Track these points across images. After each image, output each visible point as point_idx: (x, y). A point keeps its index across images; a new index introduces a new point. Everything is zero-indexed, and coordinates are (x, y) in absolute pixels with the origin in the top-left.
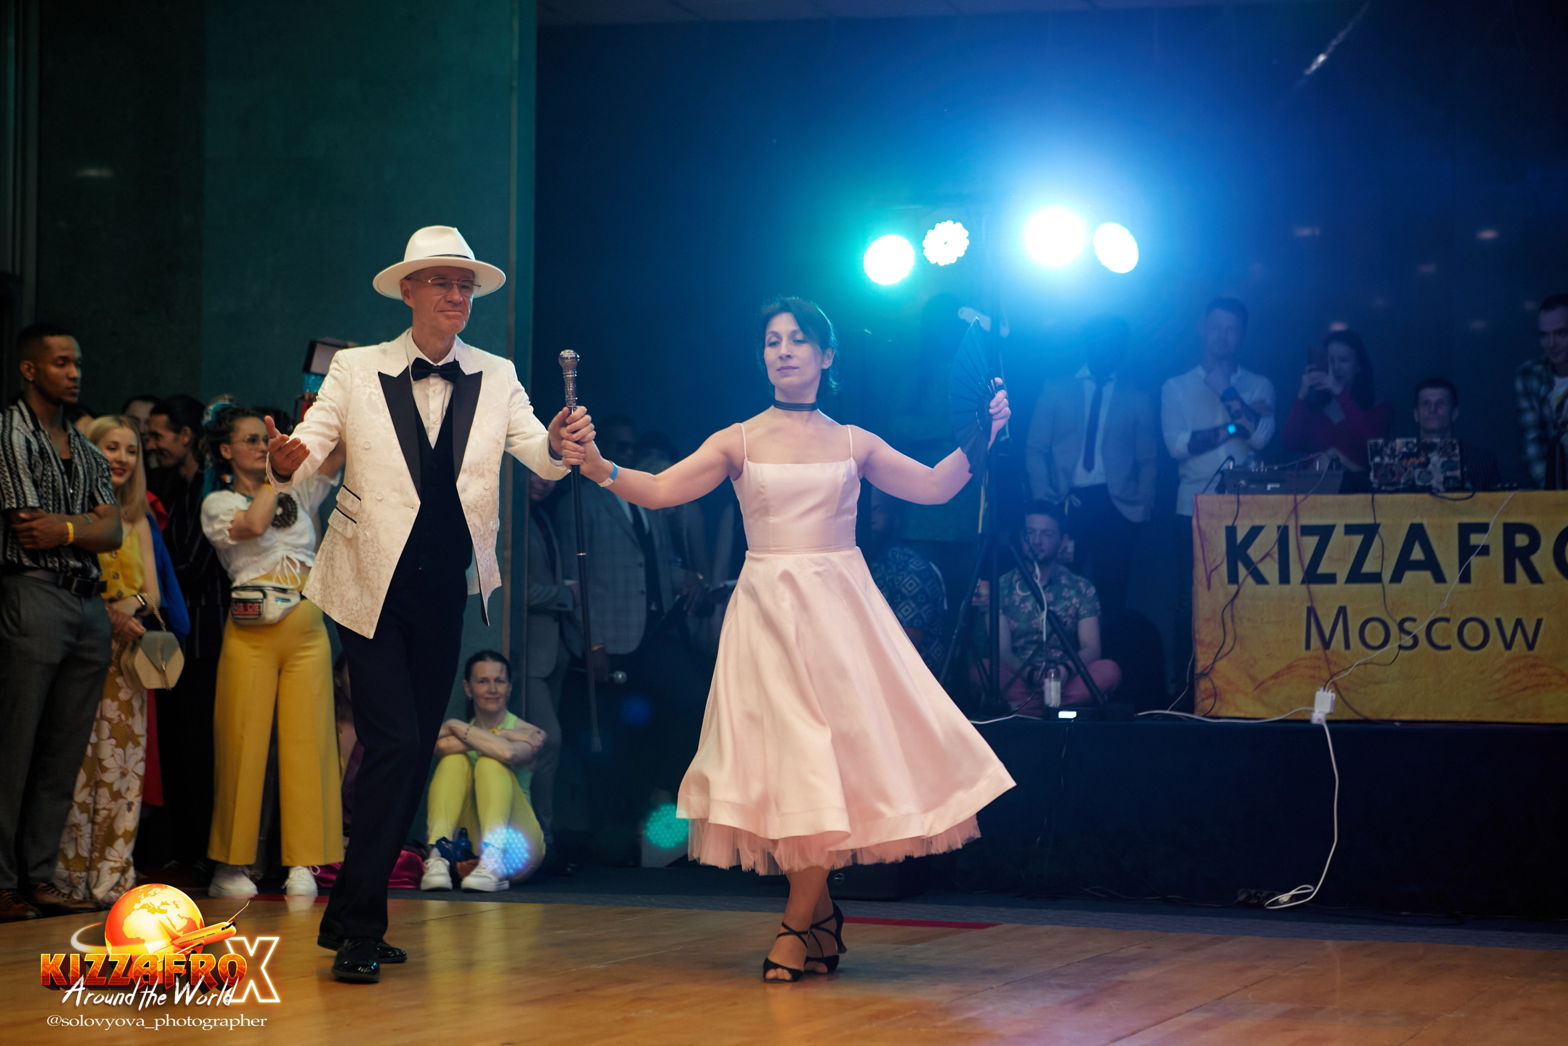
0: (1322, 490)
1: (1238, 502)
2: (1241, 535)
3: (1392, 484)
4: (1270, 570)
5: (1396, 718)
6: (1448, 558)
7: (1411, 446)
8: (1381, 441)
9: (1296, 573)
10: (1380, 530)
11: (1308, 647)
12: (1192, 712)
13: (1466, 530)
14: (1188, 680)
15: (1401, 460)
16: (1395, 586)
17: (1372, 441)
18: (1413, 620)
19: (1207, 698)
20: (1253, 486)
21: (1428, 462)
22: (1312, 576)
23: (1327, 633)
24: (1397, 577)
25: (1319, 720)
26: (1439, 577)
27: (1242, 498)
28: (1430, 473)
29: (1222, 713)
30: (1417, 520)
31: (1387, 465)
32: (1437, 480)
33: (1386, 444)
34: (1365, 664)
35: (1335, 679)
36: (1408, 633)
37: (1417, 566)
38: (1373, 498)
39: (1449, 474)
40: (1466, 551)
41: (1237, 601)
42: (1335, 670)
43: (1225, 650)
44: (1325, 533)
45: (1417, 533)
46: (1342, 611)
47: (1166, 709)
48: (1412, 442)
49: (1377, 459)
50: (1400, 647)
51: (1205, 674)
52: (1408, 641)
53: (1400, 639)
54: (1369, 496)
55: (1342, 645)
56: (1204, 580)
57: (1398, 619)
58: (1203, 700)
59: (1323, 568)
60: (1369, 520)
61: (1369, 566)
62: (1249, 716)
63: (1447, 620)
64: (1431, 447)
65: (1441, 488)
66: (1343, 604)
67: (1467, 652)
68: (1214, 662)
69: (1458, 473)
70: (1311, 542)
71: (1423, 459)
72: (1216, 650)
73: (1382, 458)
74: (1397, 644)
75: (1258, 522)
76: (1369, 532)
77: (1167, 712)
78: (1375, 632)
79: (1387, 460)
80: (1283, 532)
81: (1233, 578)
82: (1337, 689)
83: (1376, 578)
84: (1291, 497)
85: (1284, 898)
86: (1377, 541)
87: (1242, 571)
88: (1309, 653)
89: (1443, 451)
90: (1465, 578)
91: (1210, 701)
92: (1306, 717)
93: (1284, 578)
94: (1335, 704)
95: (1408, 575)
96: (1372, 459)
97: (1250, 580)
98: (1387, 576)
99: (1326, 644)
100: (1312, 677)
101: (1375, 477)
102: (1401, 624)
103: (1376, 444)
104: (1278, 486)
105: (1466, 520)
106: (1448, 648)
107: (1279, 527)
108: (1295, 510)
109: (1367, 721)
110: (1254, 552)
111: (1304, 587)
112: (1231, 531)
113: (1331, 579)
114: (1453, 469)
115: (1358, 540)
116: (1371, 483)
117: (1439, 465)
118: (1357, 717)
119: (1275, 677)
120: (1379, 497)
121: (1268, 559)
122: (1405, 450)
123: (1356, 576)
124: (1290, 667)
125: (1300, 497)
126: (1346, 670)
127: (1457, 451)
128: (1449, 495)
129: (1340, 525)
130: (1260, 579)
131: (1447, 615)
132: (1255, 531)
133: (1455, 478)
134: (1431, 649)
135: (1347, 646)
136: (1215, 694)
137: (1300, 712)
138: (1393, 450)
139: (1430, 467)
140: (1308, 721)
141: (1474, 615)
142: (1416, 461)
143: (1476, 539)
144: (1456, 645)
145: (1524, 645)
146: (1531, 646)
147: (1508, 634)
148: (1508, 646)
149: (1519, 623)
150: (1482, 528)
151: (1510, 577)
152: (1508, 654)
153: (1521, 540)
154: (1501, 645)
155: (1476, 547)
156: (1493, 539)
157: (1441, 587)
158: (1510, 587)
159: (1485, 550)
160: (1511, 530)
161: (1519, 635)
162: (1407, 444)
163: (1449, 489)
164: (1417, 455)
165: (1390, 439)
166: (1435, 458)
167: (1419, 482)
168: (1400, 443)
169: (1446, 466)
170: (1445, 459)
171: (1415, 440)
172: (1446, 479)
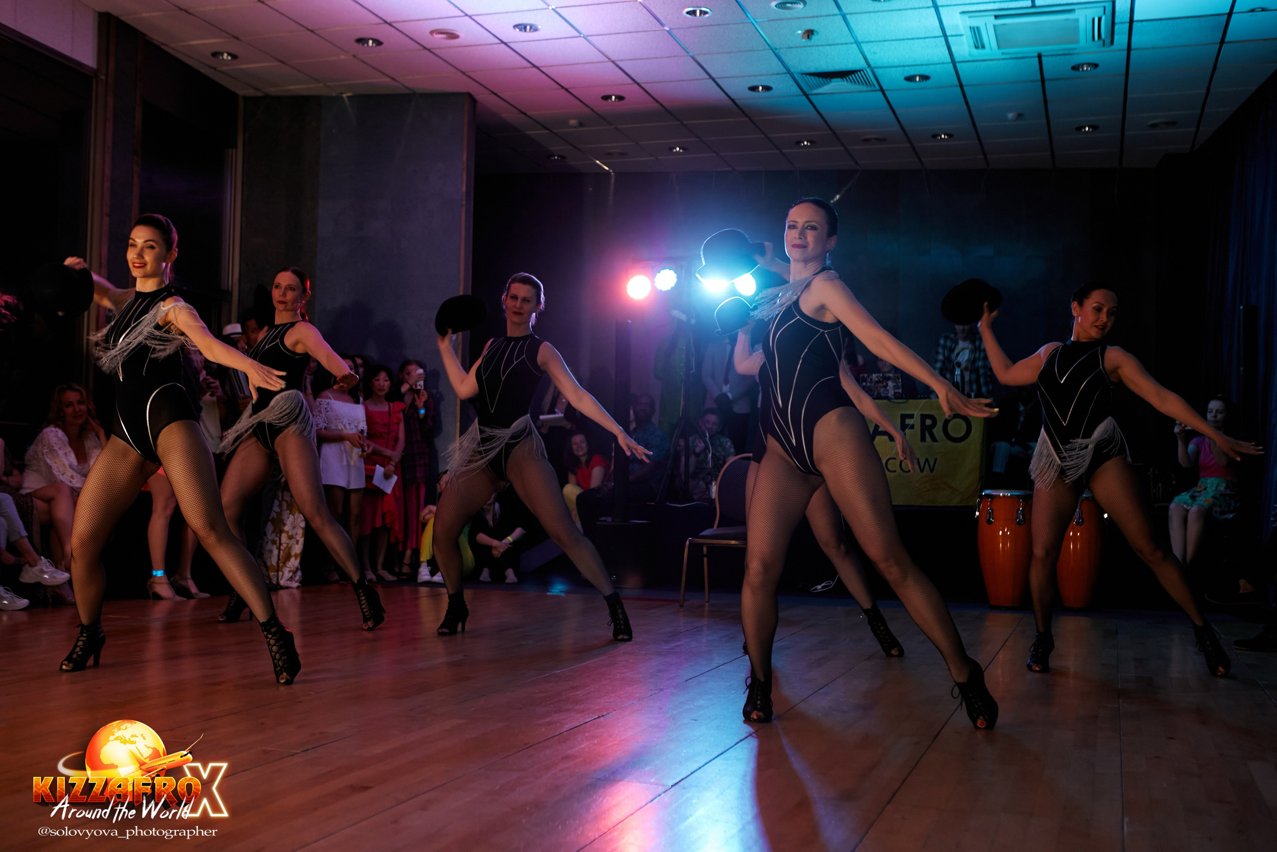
7: (879, 378)
8: (866, 375)
13: (904, 417)
15: (875, 384)
17: (862, 375)
21: (887, 385)
28: (888, 390)
31: (869, 386)
32: (891, 393)
33: (868, 377)
39: (896, 391)
48: (880, 376)
49: (864, 384)
63: (895, 459)
64: (889, 378)
65: (893, 397)
67: (903, 473)
69: (900, 391)
71: (885, 384)
73: (866, 383)
79: (868, 384)
85: (819, 587)
89: (894, 380)
96: (862, 384)
103: (864, 377)
105: (904, 412)
106: (895, 471)
114: (898, 389)
117: (892, 387)
122: (877, 379)
127: (900, 380)
128: (897, 401)
131: (894, 456)
133: (899, 393)
138: (871, 380)
139: (888, 388)
142: (880, 385)
143: (909, 421)
144: (898, 469)
145: (929, 471)
146: (932, 471)
147: (922, 465)
148: (922, 471)
149: (927, 460)
150: (911, 416)
151: (923, 439)
152: (921, 474)
153: (928, 422)
154: (919, 471)
155: (908, 425)
156: (916, 421)
157: (892, 443)
158: (923, 444)
159: (912, 427)
160: (923, 417)
161: (927, 465)
162: (877, 377)
163: (896, 398)
164: (882, 382)
165: (870, 374)
166: (890, 384)
167: (883, 395)
168: (874, 376)
169: (895, 387)
170: (895, 384)
171: (881, 375)
172: (895, 393)
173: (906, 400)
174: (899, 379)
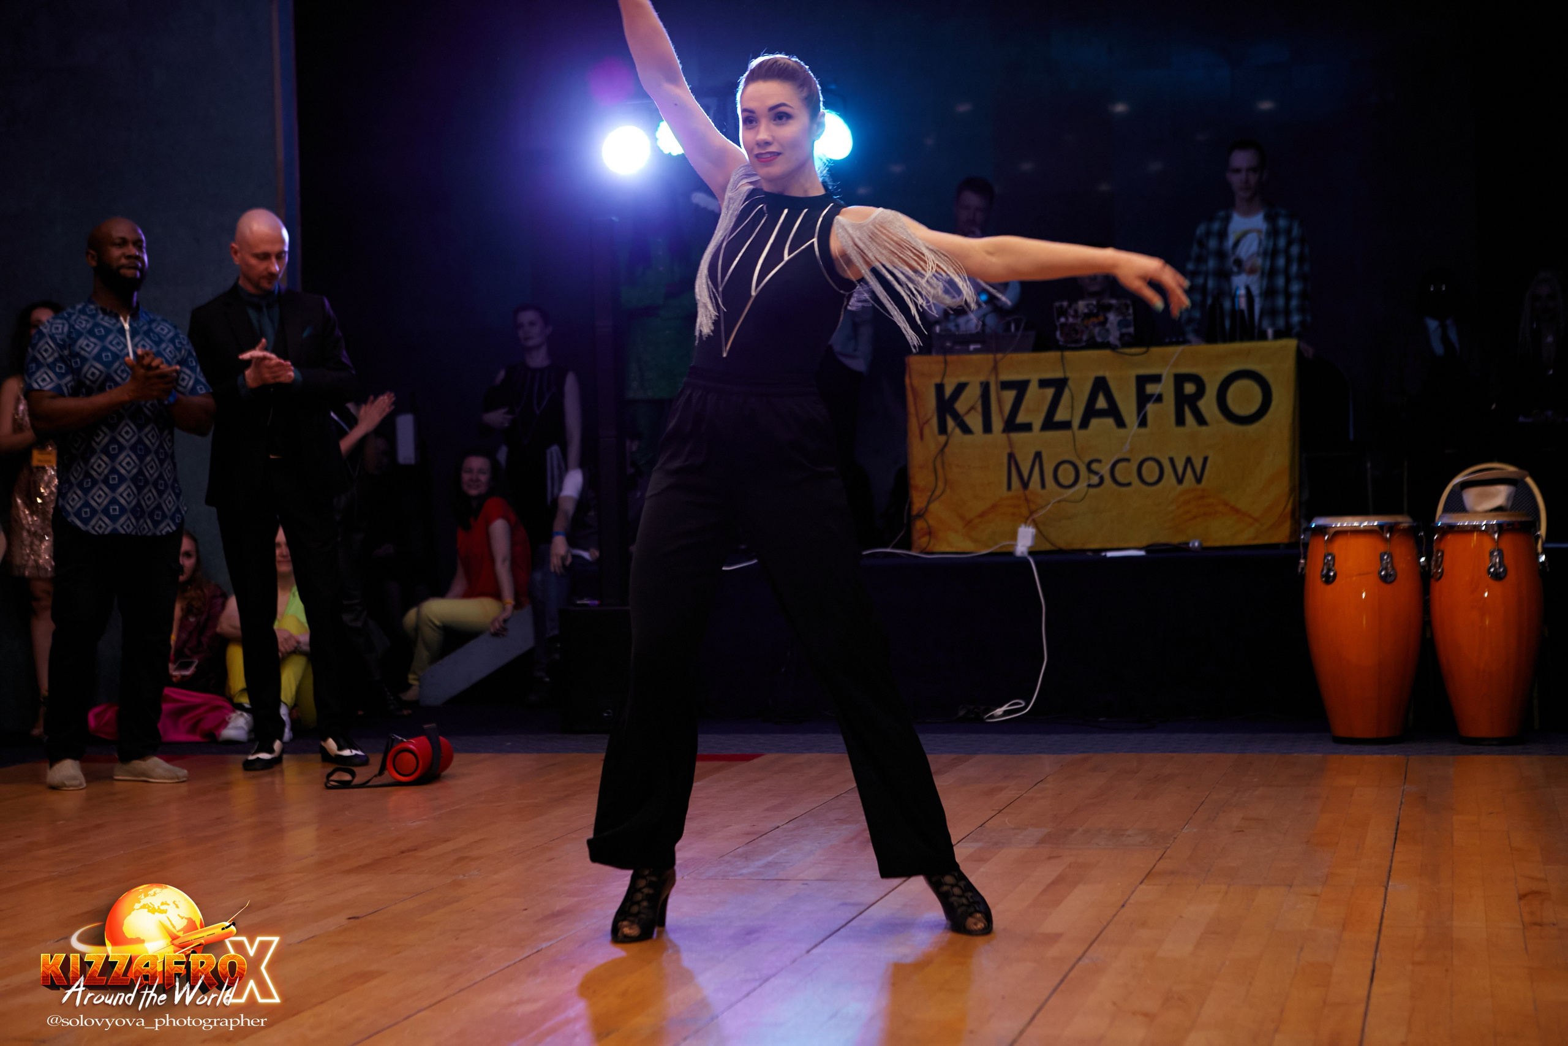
0: (1018, 349)
1: (946, 362)
2: (948, 391)
3: (1075, 341)
4: (975, 421)
5: (1087, 547)
6: (1128, 407)
7: (1091, 307)
8: (1065, 304)
9: (997, 424)
10: (1070, 383)
11: (1009, 487)
12: (909, 548)
13: (1142, 381)
14: (905, 522)
15: (1083, 320)
16: (1083, 432)
17: (1057, 304)
18: (1099, 461)
19: (923, 536)
20: (958, 347)
21: (1106, 320)
22: (1012, 425)
23: (1026, 475)
24: (1084, 424)
25: (1022, 553)
26: (1121, 423)
27: (950, 358)
28: (1107, 330)
29: (937, 549)
30: (1100, 374)
31: (1072, 324)
32: (1113, 338)
33: (1070, 306)
34: (1059, 502)
35: (1035, 516)
36: (1096, 473)
37: (1102, 413)
38: (1062, 357)
39: (1124, 330)
40: (1143, 399)
41: (946, 450)
42: (1033, 507)
43: (938, 492)
44: (1021, 387)
45: (1100, 385)
46: (1038, 455)
47: (886, 547)
48: (1092, 304)
49: (1063, 320)
50: (1089, 486)
51: (921, 515)
52: (1095, 480)
53: (1089, 479)
54: (1058, 354)
55: (1039, 486)
56: (917, 433)
57: (1087, 460)
58: (920, 538)
59: (1021, 418)
60: (1058, 375)
61: (1060, 416)
62: (959, 550)
63: (1128, 460)
64: (1109, 308)
65: (1117, 343)
66: (1038, 449)
67: (1145, 487)
68: (929, 503)
69: (1131, 330)
70: (1010, 396)
71: (1101, 318)
72: (929, 494)
73: (1067, 319)
74: (1085, 484)
75: (963, 379)
76: (1059, 385)
77: (888, 550)
78: (1066, 474)
79: (1071, 320)
80: (985, 388)
81: (943, 429)
82: (1036, 524)
83: (1066, 425)
84: (991, 356)
85: (999, 711)
86: (1066, 394)
87: (951, 423)
88: (1010, 494)
89: (1119, 310)
90: (1143, 423)
91: (925, 539)
92: (1010, 549)
93: (987, 428)
94: (1035, 538)
95: (1094, 422)
96: (1058, 318)
97: (958, 431)
98: (1076, 423)
99: (1025, 485)
100: (1013, 514)
101: (1061, 334)
102: (1089, 466)
103: (1061, 306)
104: (978, 346)
105: (1143, 371)
106: (1129, 484)
107: (982, 383)
108: (995, 369)
109: (1061, 551)
110: (960, 406)
111: (1004, 436)
112: (940, 388)
113: (1027, 427)
114: (1127, 326)
115: (1050, 392)
116: (1058, 341)
117: (1115, 323)
118: (1053, 548)
119: (982, 515)
120: (1068, 354)
121: (973, 412)
122: (1086, 311)
123: (1049, 424)
124: (994, 507)
125: (999, 356)
126: (1042, 507)
127: (1131, 311)
128: (1127, 350)
129: (1034, 378)
130: (966, 430)
131: (1127, 456)
132: (961, 388)
133: (1129, 334)
134: (1115, 486)
135: (1043, 486)
136: (930, 533)
137: (1004, 546)
138: (1076, 311)
139: (1108, 325)
140: (1011, 554)
141: (1151, 455)
142: (1095, 320)
143: (1151, 389)
144: (1136, 482)
145: (1193, 480)
146: (1199, 480)
147: (1180, 470)
148: (1180, 481)
149: (1189, 460)
150: (1156, 379)
151: (1180, 421)
152: (1180, 488)
153: (1190, 388)
154: (1174, 481)
155: (1151, 396)
156: (1166, 388)
157: (1122, 431)
158: (1180, 430)
159: (1159, 398)
160: (1180, 380)
161: (1189, 471)
162: (1088, 306)
163: (1126, 345)
164: (1096, 315)
165: (1073, 300)
166: (1112, 318)
167: (1099, 340)
168: (1081, 305)
169: (1121, 324)
170: (1120, 318)
171: (1094, 302)
172: (1122, 336)
173: (1143, 350)
174: (1127, 307)
